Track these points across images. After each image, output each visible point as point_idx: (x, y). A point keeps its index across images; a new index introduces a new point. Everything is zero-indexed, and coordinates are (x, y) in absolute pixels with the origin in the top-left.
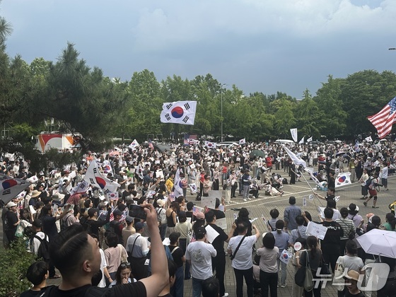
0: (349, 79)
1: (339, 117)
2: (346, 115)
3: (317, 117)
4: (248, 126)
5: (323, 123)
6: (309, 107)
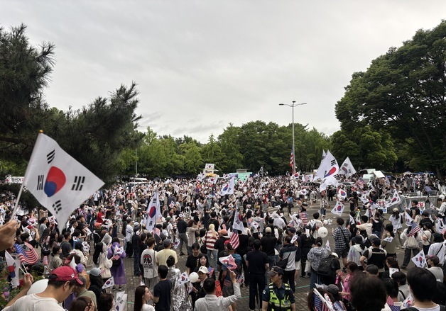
0: (243, 128)
1: (237, 158)
2: (242, 157)
6: (213, 149)
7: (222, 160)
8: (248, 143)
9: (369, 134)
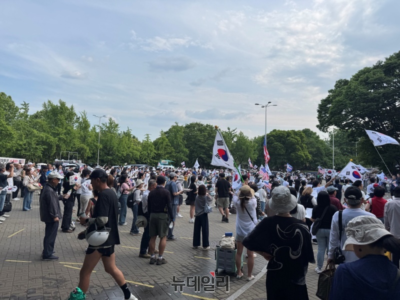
0: (186, 127)
1: (184, 152)
2: (188, 152)
3: (170, 151)
4: (123, 154)
6: (165, 143)
7: (170, 153)
8: (193, 140)
9: (292, 138)
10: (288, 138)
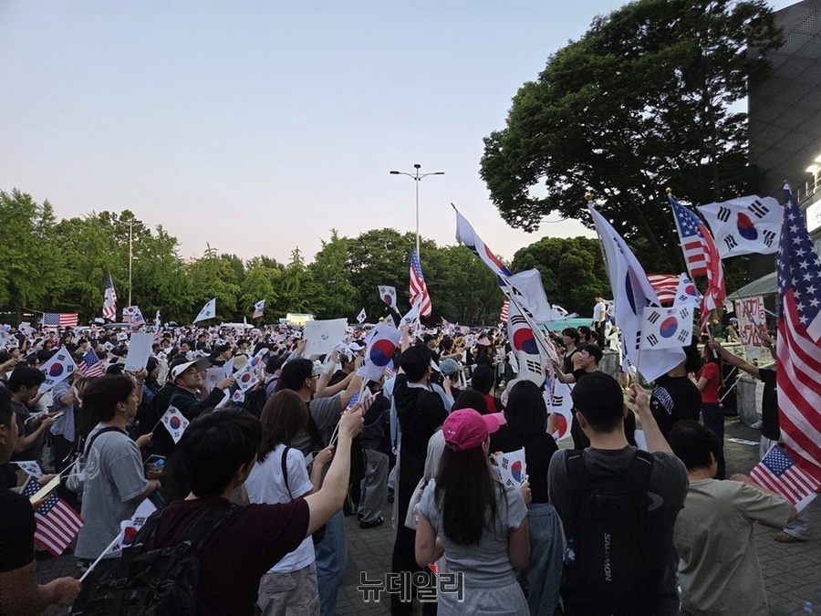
0: (361, 239)
1: (345, 294)
2: (355, 292)
3: (312, 292)
5: (321, 303)
6: (299, 275)
9: (574, 253)
10: (564, 255)
